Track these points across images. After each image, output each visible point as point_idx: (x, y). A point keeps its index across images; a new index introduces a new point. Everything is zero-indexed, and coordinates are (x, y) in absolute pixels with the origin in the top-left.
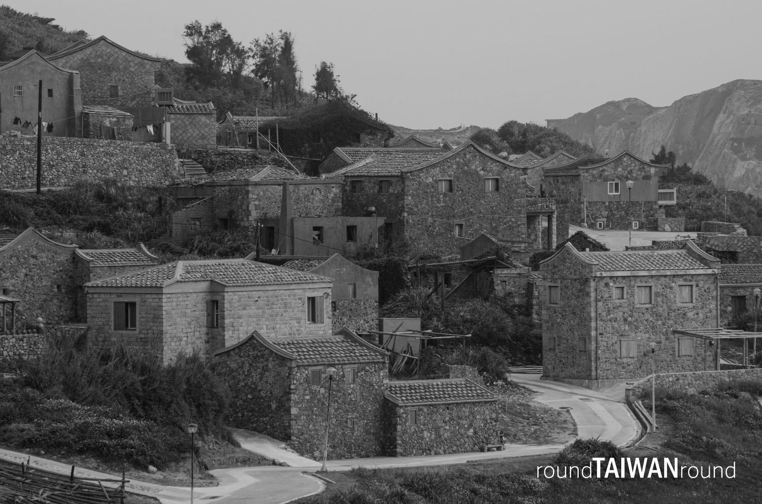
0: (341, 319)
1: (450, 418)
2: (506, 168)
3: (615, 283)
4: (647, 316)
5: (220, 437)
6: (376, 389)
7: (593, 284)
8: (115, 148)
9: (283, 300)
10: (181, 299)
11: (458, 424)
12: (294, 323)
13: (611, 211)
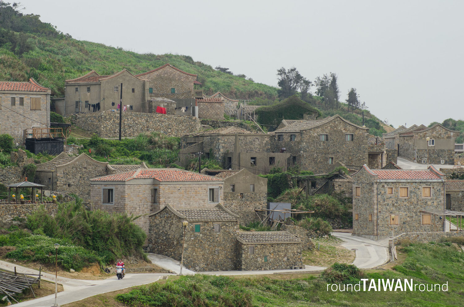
0: (246, 202)
1: (273, 252)
2: (357, 129)
3: (388, 186)
4: (405, 203)
5: (138, 258)
6: (232, 235)
7: (375, 186)
8: (165, 118)
9: (194, 189)
10: (136, 188)
11: (278, 255)
12: (201, 201)
13: (430, 154)
